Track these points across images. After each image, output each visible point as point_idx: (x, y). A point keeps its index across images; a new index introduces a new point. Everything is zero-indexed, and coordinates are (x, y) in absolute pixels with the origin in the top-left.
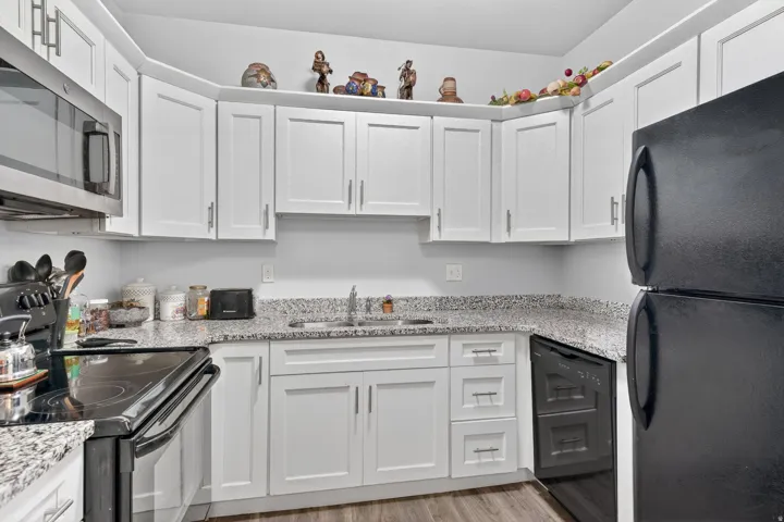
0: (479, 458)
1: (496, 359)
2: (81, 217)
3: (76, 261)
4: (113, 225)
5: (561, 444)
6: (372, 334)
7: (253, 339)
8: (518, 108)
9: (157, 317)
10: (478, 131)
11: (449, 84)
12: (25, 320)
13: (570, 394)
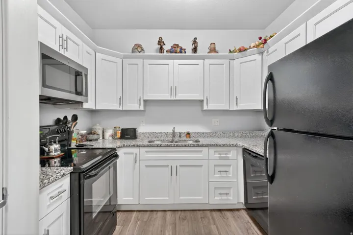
0: (221, 197)
1: (228, 157)
2: (75, 103)
3: (75, 118)
4: (86, 106)
5: (257, 194)
6: (177, 146)
7: (133, 146)
8: (240, 54)
9: (103, 138)
10: (223, 64)
11: (213, 46)
12: (58, 137)
13: (261, 173)
